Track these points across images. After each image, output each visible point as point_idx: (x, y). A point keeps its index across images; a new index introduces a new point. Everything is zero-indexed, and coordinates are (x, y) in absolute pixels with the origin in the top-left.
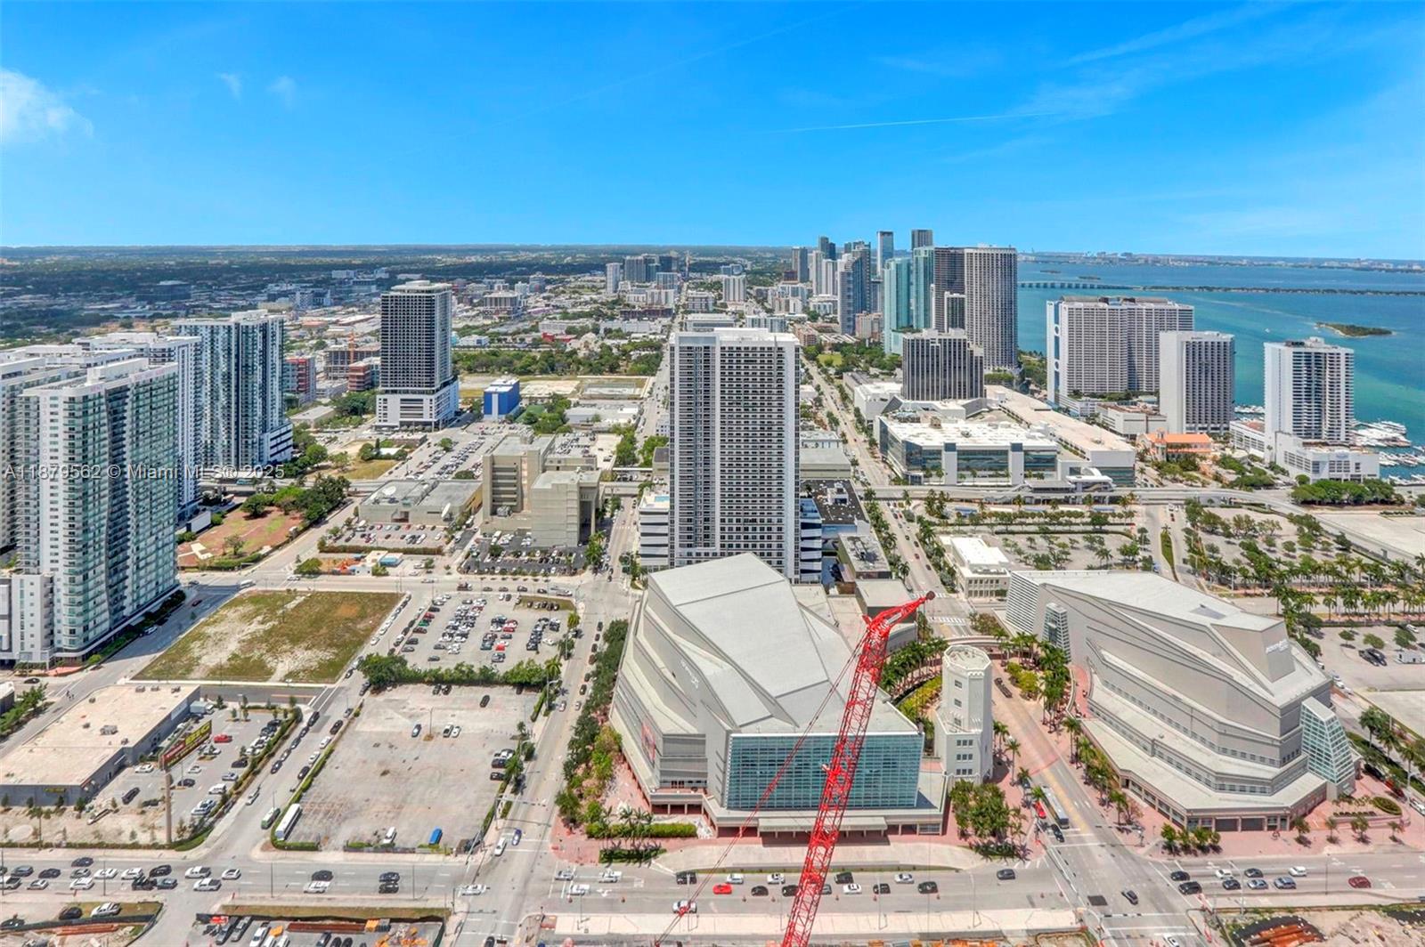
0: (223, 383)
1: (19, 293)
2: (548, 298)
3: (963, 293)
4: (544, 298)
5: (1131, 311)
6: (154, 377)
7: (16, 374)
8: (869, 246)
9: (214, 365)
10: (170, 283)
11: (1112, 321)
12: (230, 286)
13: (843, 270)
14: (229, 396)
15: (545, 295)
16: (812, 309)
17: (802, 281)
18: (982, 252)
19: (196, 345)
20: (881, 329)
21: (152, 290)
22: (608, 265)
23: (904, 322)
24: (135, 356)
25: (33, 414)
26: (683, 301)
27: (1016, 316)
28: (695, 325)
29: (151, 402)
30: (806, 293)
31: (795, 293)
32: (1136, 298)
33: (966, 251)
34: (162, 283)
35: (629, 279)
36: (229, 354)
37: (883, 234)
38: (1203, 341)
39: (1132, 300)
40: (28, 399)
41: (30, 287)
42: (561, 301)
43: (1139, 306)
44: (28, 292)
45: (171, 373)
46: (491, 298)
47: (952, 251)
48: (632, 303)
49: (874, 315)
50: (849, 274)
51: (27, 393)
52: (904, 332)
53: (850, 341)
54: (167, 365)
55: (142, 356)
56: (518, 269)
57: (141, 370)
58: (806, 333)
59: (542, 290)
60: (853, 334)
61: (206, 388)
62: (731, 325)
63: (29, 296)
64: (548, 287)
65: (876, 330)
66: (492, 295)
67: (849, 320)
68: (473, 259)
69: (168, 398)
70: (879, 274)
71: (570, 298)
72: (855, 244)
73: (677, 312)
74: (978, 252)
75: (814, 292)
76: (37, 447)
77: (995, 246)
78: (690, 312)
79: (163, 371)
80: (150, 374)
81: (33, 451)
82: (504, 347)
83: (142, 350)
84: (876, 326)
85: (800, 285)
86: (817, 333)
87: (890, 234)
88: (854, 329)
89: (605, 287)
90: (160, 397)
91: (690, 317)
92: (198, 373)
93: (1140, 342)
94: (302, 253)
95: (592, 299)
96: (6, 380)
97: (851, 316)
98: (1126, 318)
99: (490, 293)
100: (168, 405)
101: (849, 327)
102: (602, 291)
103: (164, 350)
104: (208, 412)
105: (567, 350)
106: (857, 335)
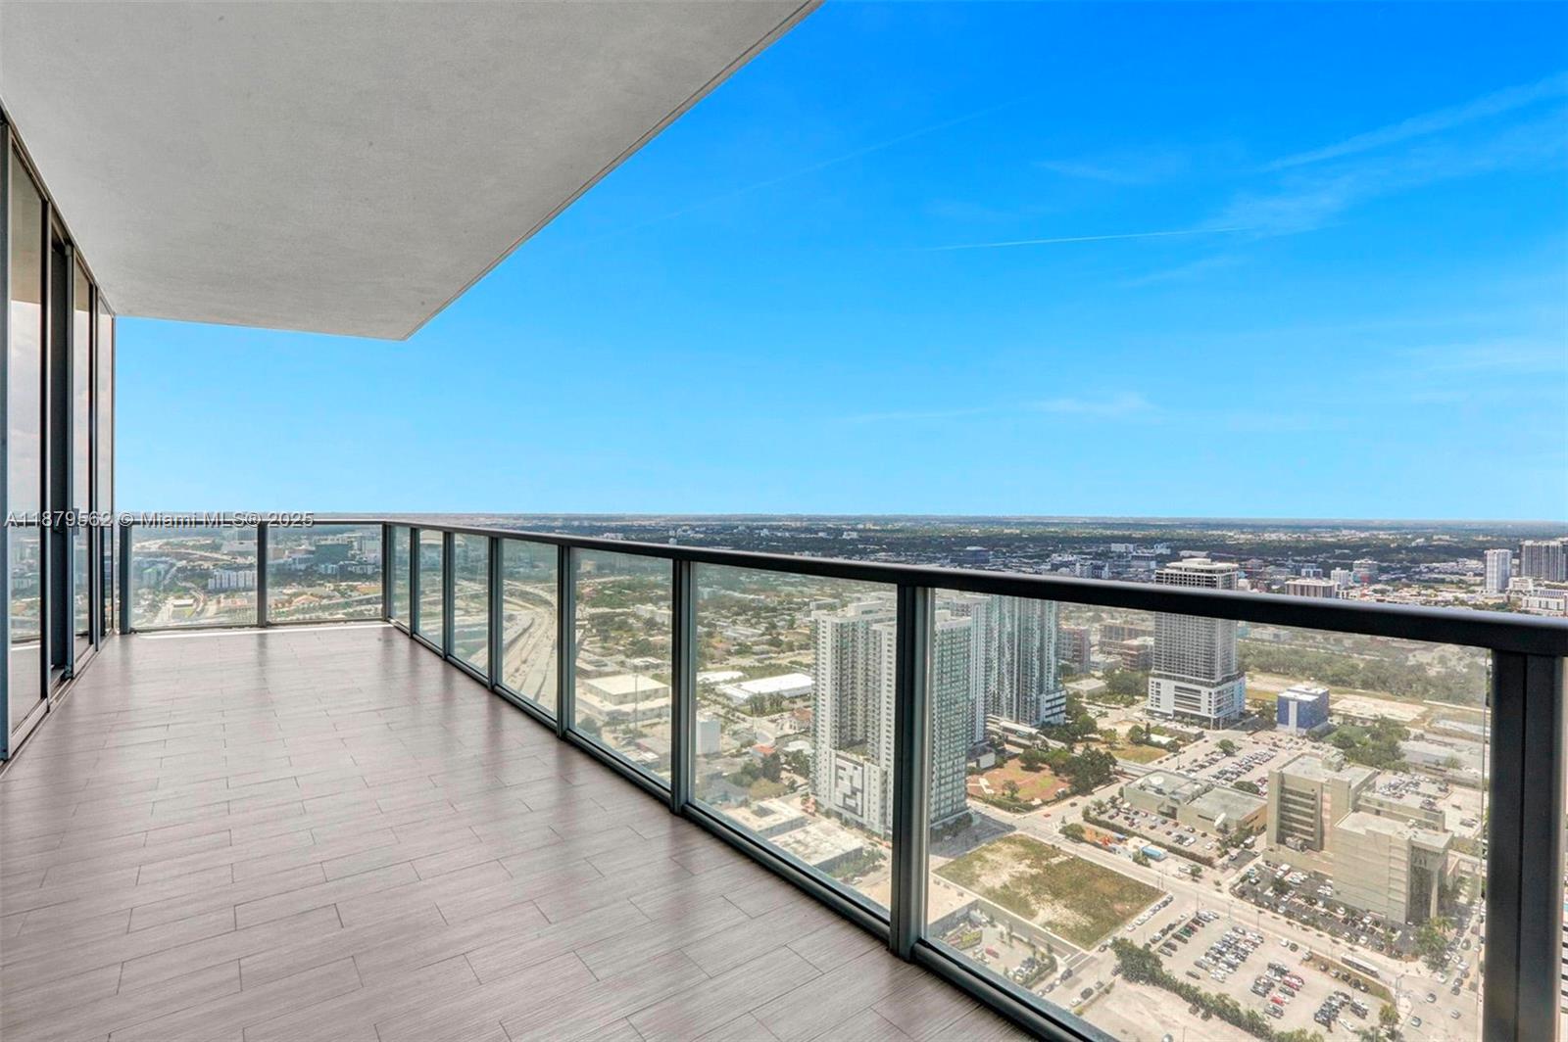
0: (1008, 642)
1: (878, 551)
2: (1383, 592)
4: (1375, 591)
6: (954, 627)
7: (871, 612)
9: (1001, 624)
10: (974, 548)
12: (1020, 553)
14: (1013, 654)
15: (1378, 587)
19: (987, 604)
21: (961, 554)
22: (1489, 552)
24: (943, 608)
25: (878, 644)
29: (952, 649)
34: (968, 548)
35: (1530, 573)
36: (1013, 616)
40: (875, 631)
41: (884, 546)
42: (1403, 598)
44: (884, 550)
45: (965, 625)
46: (1295, 586)
48: (1536, 609)
51: (875, 627)
54: (965, 618)
55: (948, 608)
56: (1337, 552)
57: (946, 621)
59: (1372, 580)
61: (995, 644)
63: (884, 554)
64: (1384, 577)
66: (1297, 582)
68: (1274, 537)
69: (964, 647)
71: (1419, 594)
76: (879, 670)
79: (960, 623)
80: (951, 625)
81: (878, 672)
82: (1311, 647)
83: (948, 603)
89: (1483, 584)
90: (958, 645)
92: (989, 631)
94: (1085, 525)
95: (1456, 599)
96: (865, 615)
99: (1294, 579)
100: (963, 653)
102: (1479, 589)
103: (963, 605)
104: (996, 665)
105: (1409, 663)
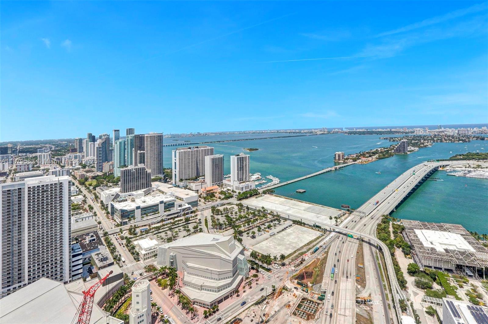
3: (144, 151)
5: (197, 151)
8: (109, 136)
11: (192, 155)
13: (97, 146)
16: (84, 163)
17: (80, 152)
18: (151, 135)
20: (113, 168)
23: (122, 164)
26: (14, 167)
27: (162, 157)
28: (20, 178)
30: (81, 157)
31: (76, 157)
32: (199, 147)
33: (146, 135)
37: (115, 131)
38: (216, 157)
39: (198, 147)
43: (199, 149)
47: (141, 136)
49: (111, 163)
50: (100, 148)
52: (123, 168)
53: (100, 174)
58: (80, 174)
60: (102, 171)
62: (42, 175)
65: (111, 168)
67: (100, 166)
70: (113, 147)
72: (104, 135)
73: (10, 174)
74: (150, 135)
75: (85, 156)
77: (155, 133)
78: (18, 172)
84: (111, 167)
85: (78, 154)
86: (85, 173)
87: (118, 131)
88: (102, 169)
91: (17, 175)
93: (200, 160)
97: (101, 164)
98: (196, 153)
101: (100, 169)
106: (103, 171)
